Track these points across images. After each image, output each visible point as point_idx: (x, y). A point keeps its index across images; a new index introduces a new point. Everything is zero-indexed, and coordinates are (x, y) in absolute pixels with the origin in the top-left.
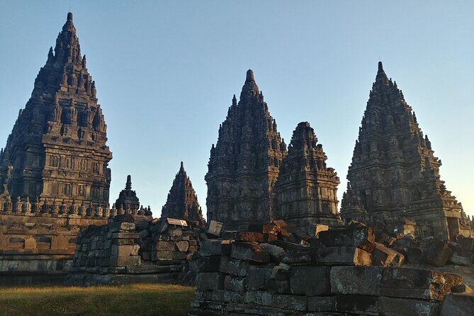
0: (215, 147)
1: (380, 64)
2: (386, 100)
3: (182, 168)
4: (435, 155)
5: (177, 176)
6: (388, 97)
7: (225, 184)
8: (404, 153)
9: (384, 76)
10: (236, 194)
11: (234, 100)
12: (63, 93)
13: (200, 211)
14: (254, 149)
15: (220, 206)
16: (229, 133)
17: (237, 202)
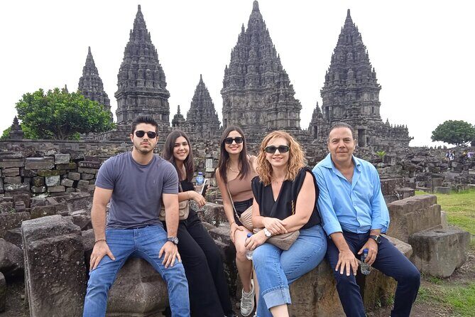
0: (228, 67)
1: (349, 11)
2: (349, 40)
3: (201, 79)
4: (378, 82)
5: (198, 87)
6: (352, 37)
7: (236, 98)
8: (357, 81)
9: (351, 21)
10: (244, 105)
11: (243, 28)
12: (143, 61)
13: (217, 116)
14: (258, 70)
15: (232, 114)
16: (239, 56)
17: (245, 111)
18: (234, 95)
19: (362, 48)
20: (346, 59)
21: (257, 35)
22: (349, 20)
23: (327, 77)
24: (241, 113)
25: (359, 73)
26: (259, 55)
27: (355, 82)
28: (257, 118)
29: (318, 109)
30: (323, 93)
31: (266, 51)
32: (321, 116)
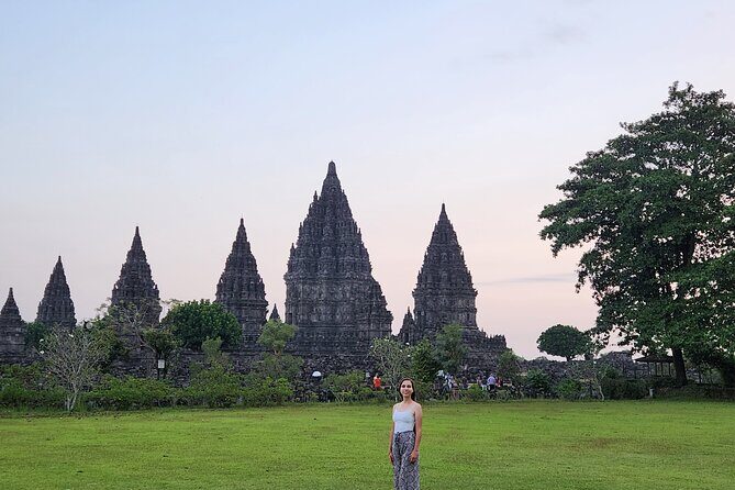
0: (296, 247)
1: (443, 206)
2: (444, 239)
6: (446, 235)
9: (446, 217)
10: (316, 297)
11: (315, 197)
14: (334, 253)
15: (301, 308)
16: (310, 233)
17: (317, 303)
18: (304, 284)
19: (458, 248)
20: (440, 259)
21: (334, 207)
22: (443, 215)
23: (420, 277)
24: (311, 305)
25: (453, 276)
26: (336, 232)
27: (449, 287)
28: (333, 315)
29: (409, 314)
30: (415, 294)
31: (345, 229)
32: (412, 322)
